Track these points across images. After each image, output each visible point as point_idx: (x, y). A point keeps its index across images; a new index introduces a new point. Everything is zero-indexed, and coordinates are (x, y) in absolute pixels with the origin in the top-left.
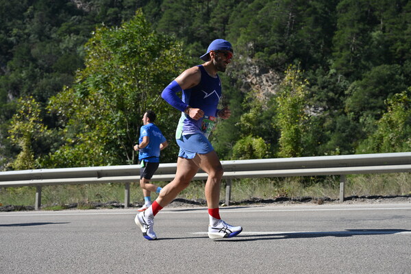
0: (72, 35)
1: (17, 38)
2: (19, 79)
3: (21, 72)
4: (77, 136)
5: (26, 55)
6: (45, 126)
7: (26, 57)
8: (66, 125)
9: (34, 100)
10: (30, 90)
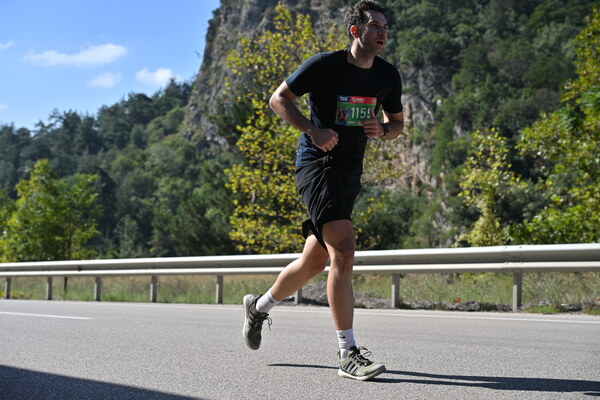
0: (552, 24)
1: (466, 37)
2: (470, 102)
3: (473, 91)
4: (570, 192)
5: (480, 62)
6: (516, 177)
7: (482, 67)
8: (550, 173)
9: (497, 134)
10: (487, 119)
